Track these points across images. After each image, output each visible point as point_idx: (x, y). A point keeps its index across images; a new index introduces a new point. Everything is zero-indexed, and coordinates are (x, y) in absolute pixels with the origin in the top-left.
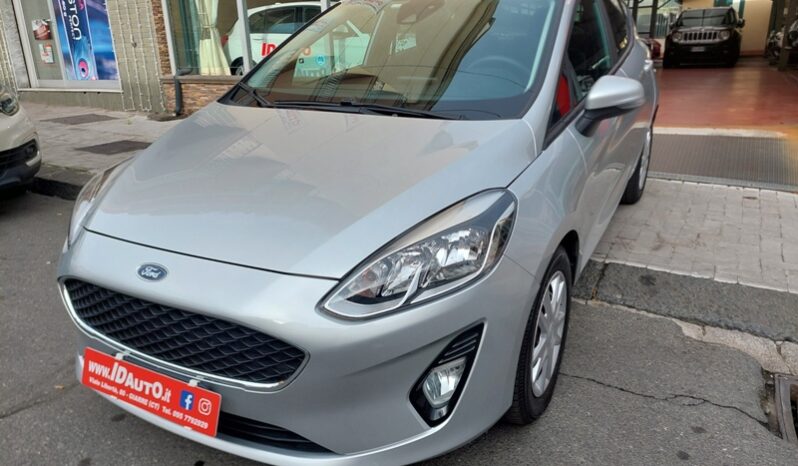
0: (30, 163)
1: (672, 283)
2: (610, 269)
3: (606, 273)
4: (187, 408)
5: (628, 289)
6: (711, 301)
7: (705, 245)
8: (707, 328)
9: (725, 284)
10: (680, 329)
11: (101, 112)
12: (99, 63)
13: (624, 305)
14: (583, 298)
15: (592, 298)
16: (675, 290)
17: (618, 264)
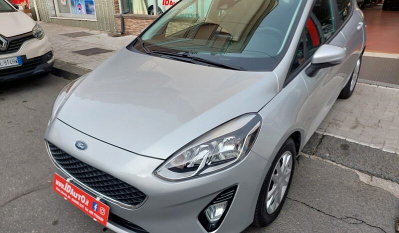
0: (49, 62)
1: (358, 149)
2: (326, 138)
3: (323, 140)
4: (95, 210)
5: (333, 151)
6: (378, 162)
7: (382, 127)
8: (374, 177)
9: (388, 153)
10: (358, 176)
11: (87, 31)
12: (87, 6)
13: (330, 160)
14: (308, 154)
15: (313, 154)
16: (359, 154)
17: (330, 136)
